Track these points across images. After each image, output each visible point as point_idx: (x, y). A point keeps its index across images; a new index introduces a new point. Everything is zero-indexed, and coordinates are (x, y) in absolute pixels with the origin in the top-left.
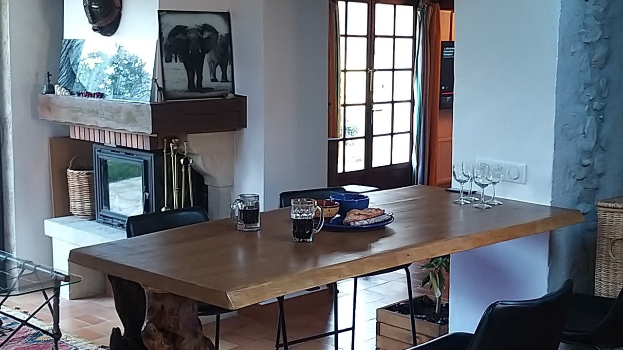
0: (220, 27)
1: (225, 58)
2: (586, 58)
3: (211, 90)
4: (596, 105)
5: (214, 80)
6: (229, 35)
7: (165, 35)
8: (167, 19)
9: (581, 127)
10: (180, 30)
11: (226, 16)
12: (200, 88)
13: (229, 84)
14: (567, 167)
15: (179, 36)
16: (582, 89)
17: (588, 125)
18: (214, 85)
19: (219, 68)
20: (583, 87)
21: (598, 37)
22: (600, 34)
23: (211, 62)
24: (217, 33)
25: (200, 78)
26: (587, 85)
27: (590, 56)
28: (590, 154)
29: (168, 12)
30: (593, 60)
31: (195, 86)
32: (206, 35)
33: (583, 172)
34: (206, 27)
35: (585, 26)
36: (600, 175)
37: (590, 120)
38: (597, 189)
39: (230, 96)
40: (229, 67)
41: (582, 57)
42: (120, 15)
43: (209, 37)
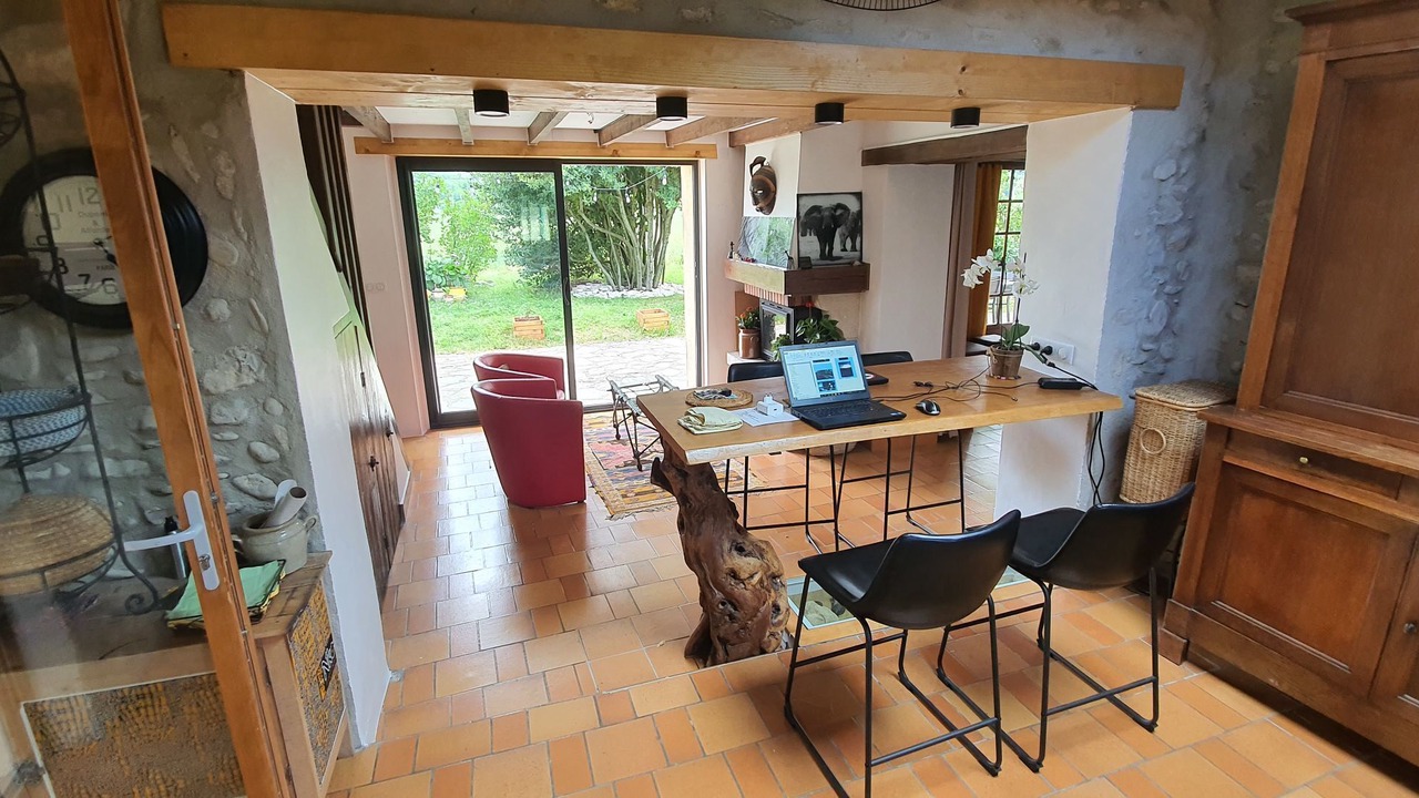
0: (853, 205)
1: (856, 229)
2: (1158, 241)
3: (840, 258)
4: (1168, 289)
5: (844, 250)
6: (860, 213)
7: (802, 214)
8: (803, 201)
9: (1145, 312)
10: (816, 209)
11: (859, 195)
12: (831, 256)
13: (857, 253)
14: (1120, 352)
15: (814, 215)
16: (1149, 273)
17: (1153, 310)
18: (843, 254)
19: (849, 240)
20: (1151, 271)
21: (1177, 219)
22: (1181, 215)
23: (842, 235)
24: (848, 210)
25: (831, 249)
26: (1156, 269)
27: (1164, 239)
28: (1156, 339)
29: (806, 195)
30: (1169, 242)
31: (826, 255)
32: (839, 212)
33: (1144, 357)
34: (839, 206)
35: (1158, 207)
36: (1167, 361)
37: (1159, 306)
38: (1162, 374)
39: (857, 263)
40: (858, 240)
41: (1151, 241)
42: (774, 199)
43: (841, 214)
